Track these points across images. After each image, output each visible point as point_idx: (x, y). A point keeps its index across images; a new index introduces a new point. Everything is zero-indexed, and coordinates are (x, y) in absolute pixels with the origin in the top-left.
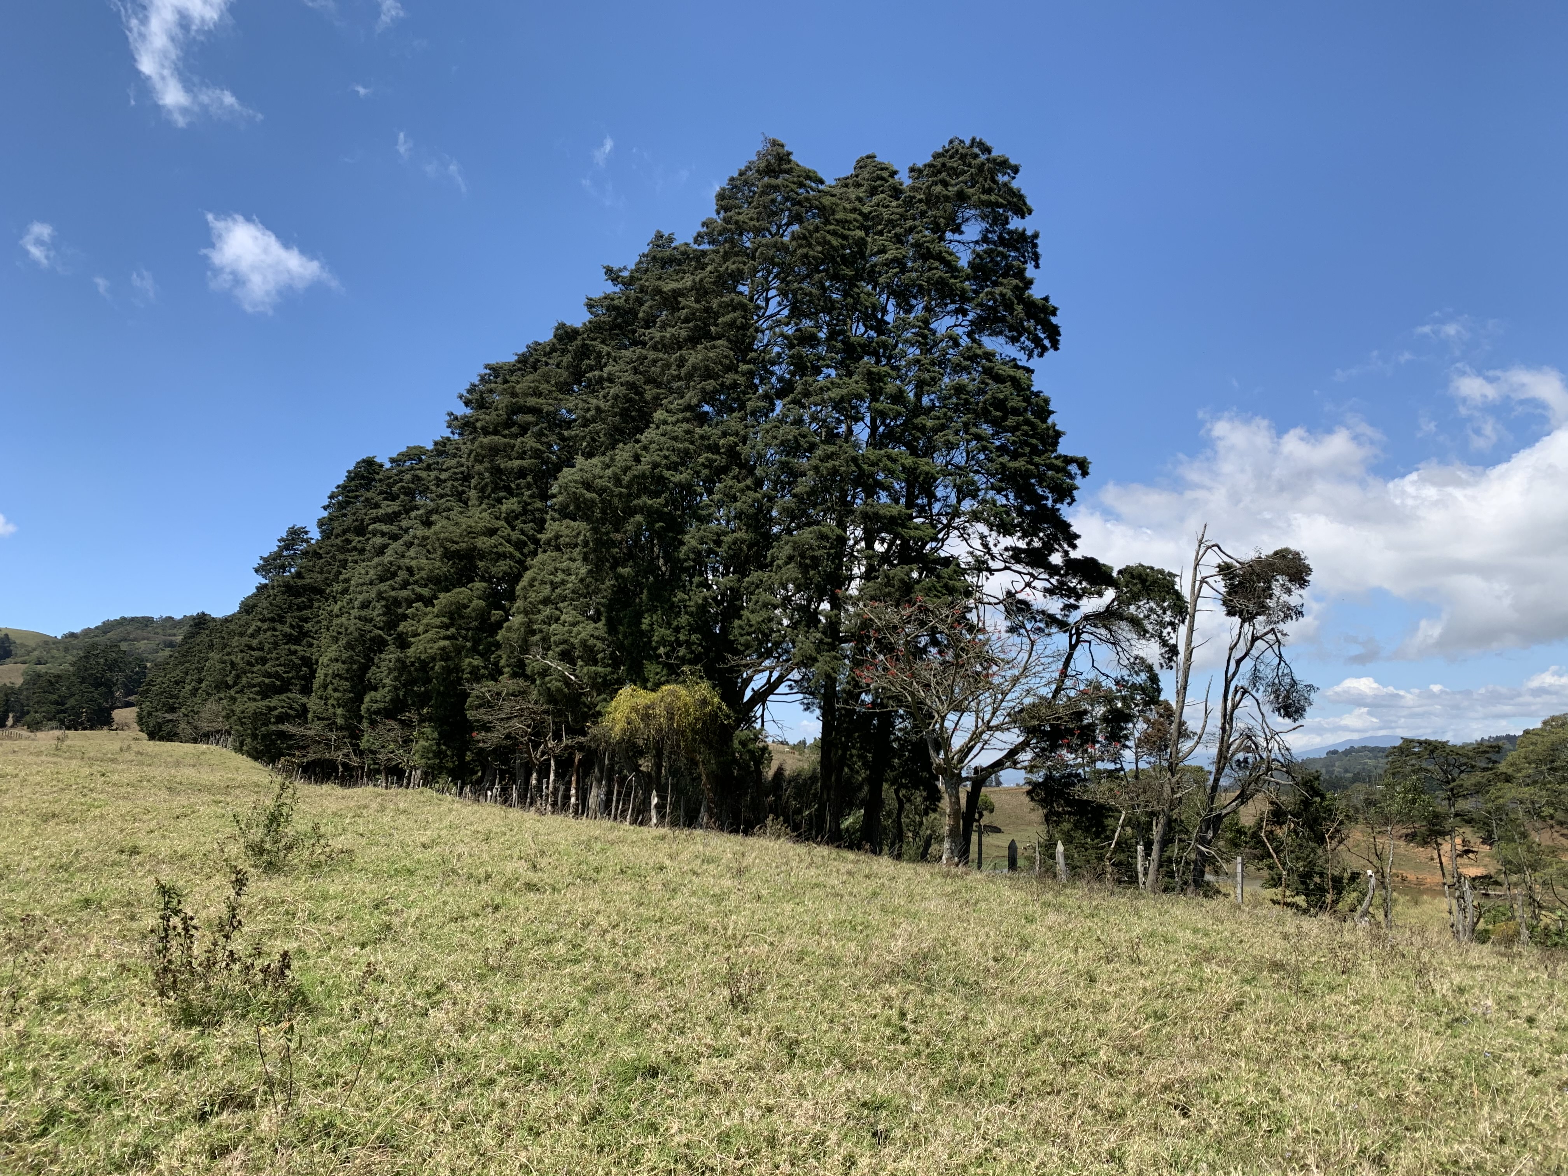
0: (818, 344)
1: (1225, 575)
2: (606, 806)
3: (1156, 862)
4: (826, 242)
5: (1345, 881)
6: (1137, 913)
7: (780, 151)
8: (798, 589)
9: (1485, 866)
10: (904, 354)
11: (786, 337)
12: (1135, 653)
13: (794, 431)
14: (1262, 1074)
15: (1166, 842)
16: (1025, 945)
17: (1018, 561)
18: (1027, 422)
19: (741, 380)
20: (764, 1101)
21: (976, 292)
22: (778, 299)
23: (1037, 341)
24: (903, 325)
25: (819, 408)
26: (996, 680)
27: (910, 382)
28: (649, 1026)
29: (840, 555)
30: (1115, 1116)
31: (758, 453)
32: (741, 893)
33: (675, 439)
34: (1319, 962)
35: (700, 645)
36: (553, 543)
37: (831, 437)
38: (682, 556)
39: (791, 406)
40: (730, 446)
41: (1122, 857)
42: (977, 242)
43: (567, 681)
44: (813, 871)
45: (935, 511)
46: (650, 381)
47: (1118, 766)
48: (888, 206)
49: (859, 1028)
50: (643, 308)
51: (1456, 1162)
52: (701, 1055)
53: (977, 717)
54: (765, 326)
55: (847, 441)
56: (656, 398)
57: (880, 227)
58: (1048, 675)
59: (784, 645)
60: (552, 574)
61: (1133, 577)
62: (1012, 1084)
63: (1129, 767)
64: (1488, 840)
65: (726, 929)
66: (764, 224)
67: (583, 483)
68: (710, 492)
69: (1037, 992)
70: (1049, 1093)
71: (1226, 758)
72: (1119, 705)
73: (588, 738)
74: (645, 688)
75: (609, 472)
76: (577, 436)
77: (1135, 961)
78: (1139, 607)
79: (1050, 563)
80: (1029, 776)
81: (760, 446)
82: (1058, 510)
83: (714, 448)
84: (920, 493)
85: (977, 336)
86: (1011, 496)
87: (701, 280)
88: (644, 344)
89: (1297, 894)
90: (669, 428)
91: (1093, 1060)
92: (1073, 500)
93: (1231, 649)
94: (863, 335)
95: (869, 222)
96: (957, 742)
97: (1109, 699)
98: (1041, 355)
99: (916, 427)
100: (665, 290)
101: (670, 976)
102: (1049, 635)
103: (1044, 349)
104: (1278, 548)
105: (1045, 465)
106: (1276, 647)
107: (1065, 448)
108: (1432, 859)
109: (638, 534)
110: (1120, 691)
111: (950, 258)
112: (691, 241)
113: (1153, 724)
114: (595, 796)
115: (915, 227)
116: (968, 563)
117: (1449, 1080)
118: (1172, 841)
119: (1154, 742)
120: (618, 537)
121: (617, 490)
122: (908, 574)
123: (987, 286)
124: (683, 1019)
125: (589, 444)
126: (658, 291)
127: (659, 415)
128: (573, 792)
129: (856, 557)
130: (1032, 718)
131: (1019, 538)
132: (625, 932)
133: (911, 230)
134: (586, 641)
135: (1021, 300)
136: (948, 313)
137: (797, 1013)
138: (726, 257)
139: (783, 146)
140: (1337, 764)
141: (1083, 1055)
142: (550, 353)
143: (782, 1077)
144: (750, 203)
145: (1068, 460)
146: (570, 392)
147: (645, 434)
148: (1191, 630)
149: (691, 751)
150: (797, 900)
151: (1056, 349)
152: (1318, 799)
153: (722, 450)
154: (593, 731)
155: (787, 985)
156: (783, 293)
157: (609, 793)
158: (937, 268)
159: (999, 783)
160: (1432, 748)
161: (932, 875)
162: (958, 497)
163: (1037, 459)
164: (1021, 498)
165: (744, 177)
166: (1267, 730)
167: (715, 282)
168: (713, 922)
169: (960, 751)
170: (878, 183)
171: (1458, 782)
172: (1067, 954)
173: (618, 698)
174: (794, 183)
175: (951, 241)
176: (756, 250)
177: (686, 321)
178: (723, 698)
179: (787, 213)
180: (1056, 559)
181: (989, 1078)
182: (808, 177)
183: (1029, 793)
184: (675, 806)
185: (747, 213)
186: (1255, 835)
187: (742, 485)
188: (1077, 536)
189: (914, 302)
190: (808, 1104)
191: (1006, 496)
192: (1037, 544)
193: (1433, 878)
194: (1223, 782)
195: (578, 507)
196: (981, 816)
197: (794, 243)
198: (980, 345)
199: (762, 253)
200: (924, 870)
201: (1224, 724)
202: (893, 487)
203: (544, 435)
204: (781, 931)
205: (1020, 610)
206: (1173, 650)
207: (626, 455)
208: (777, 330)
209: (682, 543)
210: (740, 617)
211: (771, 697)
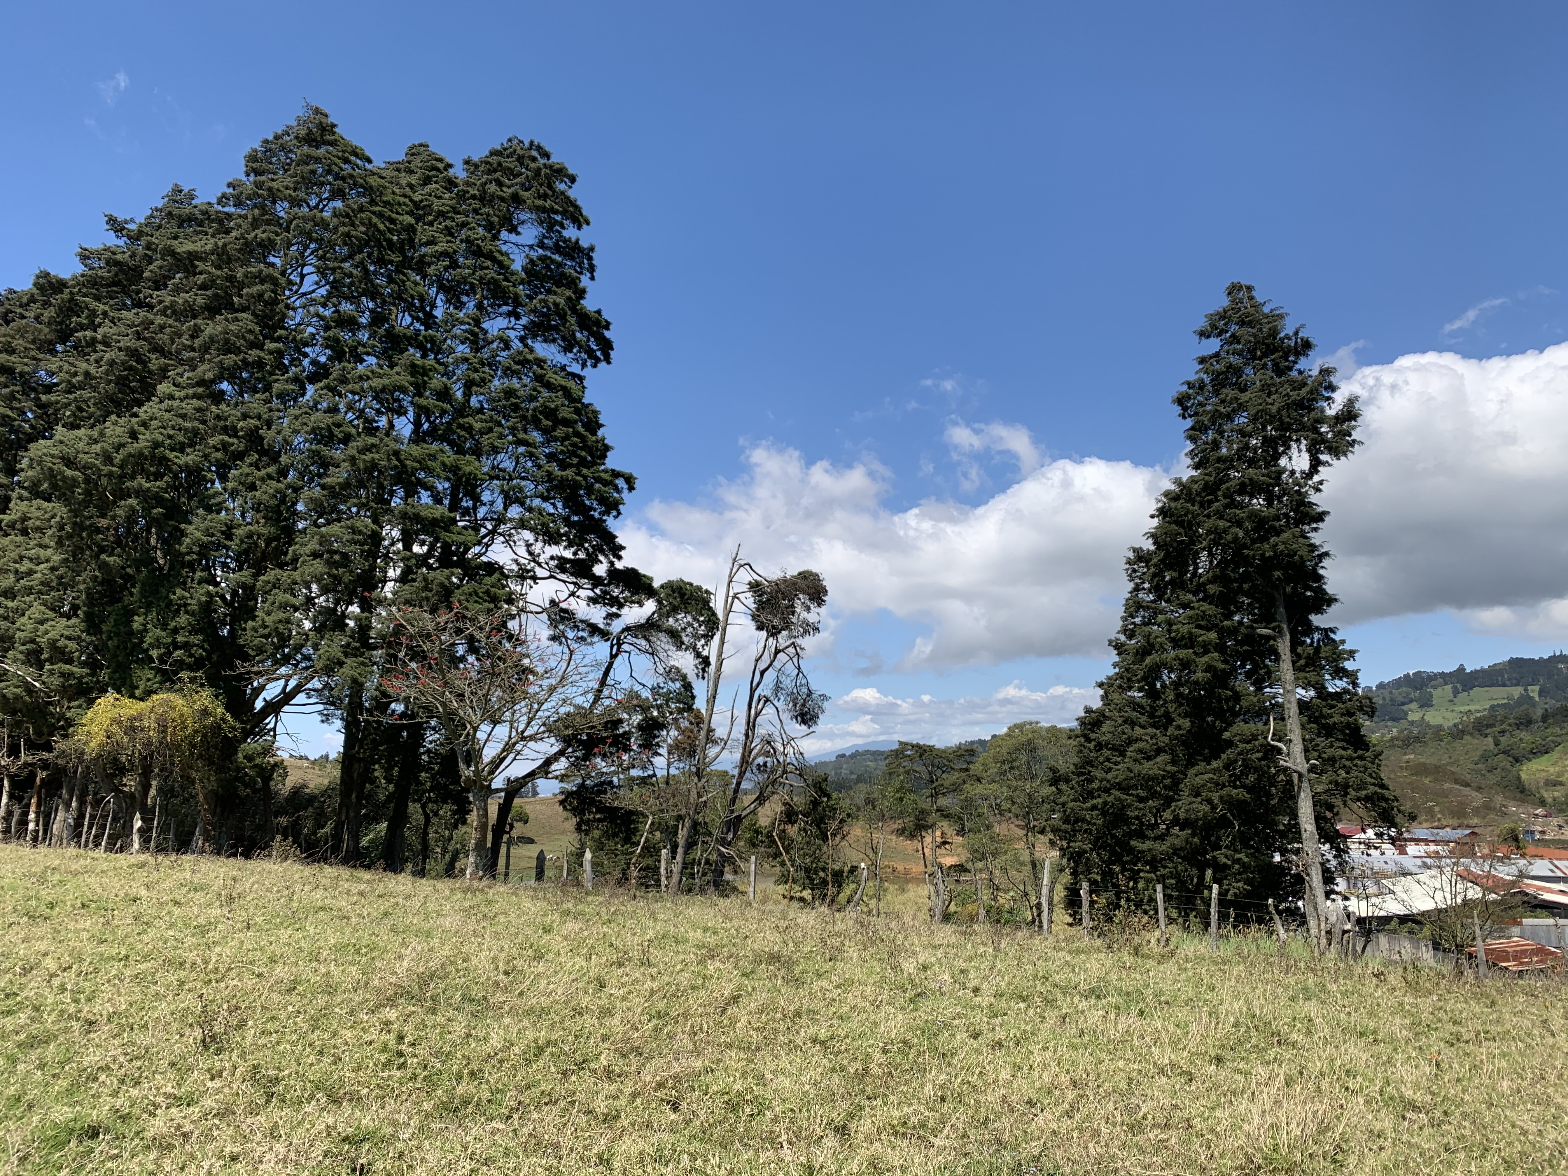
0: (358, 329)
1: (755, 592)
2: (76, 832)
3: (680, 865)
4: (371, 225)
5: (845, 874)
6: (653, 916)
7: (324, 120)
8: (324, 591)
9: (958, 855)
10: (452, 351)
11: (321, 318)
12: (672, 663)
13: (328, 420)
14: (750, 1061)
15: (690, 845)
16: (539, 957)
17: (563, 571)
18: (577, 434)
19: (268, 358)
20: (228, 1150)
21: (530, 298)
22: (315, 277)
23: (591, 353)
24: (452, 321)
25: (357, 398)
26: (532, 690)
27: (458, 380)
28: (96, 1079)
29: (372, 554)
30: (610, 1119)
31: (285, 440)
32: (231, 922)
33: (183, 416)
34: (811, 952)
35: (202, 648)
36: (18, 526)
37: (371, 429)
38: (183, 549)
39: (325, 391)
40: (250, 429)
41: (649, 861)
42: (531, 247)
43: (30, 689)
44: (319, 894)
45: (480, 515)
46: (158, 349)
47: (651, 773)
48: (440, 198)
49: (351, 1057)
50: (151, 267)
51: (905, 1123)
52: (157, 1106)
53: (511, 728)
54: (298, 303)
55: (387, 434)
56: (164, 370)
57: (430, 218)
58: (584, 685)
59: (304, 650)
60: (15, 562)
61: (674, 591)
62: (510, 1099)
63: (661, 773)
64: (961, 832)
65: (206, 962)
66: (302, 194)
67: (62, 458)
68: (224, 478)
69: (545, 1001)
70: (546, 1104)
71: (747, 762)
72: (655, 713)
73: (55, 753)
74: (132, 696)
75: (97, 448)
76: (57, 402)
77: (646, 963)
78: (677, 620)
79: (594, 575)
80: (563, 785)
81: (287, 432)
82: (605, 521)
83: (232, 431)
84: (464, 496)
85: (529, 342)
86: (560, 505)
87: (225, 245)
88: (151, 307)
89: (804, 888)
90: (176, 403)
91: (593, 1065)
92: (619, 513)
93: (757, 661)
94: (408, 327)
95: (420, 210)
96: (489, 753)
97: (644, 708)
98: (595, 366)
99: (461, 426)
100: (179, 250)
101: (131, 1020)
102: (591, 644)
103: (598, 360)
104: (801, 570)
105: (594, 478)
106: (795, 660)
107: (612, 462)
108: (917, 851)
109: (131, 519)
110: (656, 700)
111: (501, 258)
112: (214, 201)
113: (684, 732)
114: (61, 820)
115: (468, 223)
116: (512, 571)
117: (907, 1049)
118: (695, 843)
119: (684, 749)
120: (103, 523)
121: (106, 469)
122: (448, 578)
123: (541, 293)
124: (139, 1068)
125: (73, 414)
126: (173, 253)
127: (163, 388)
128: (32, 816)
129: (392, 559)
130: (567, 728)
131: (565, 548)
132: (79, 975)
133: (464, 225)
134: (56, 641)
135: (574, 311)
136: (501, 315)
137: (281, 1048)
138: (255, 224)
139: (327, 116)
140: (845, 766)
141: (584, 1062)
142: (28, 304)
143: (253, 1120)
144: (286, 171)
145: (616, 474)
146: (53, 352)
147: (144, 408)
148: (722, 642)
149: (187, 767)
150: (297, 926)
151: (609, 363)
152: (825, 799)
153: (241, 434)
154: (60, 745)
155: (273, 1018)
156: (321, 271)
157: (81, 816)
158: (487, 268)
159: (535, 794)
160: (922, 751)
161: (452, 890)
162: (505, 504)
163: (585, 471)
164: (568, 507)
165: (280, 141)
166: (784, 736)
167: (241, 249)
168: (191, 956)
169: (492, 762)
170: (434, 173)
171: (939, 782)
172: (581, 962)
173: (96, 707)
174: (339, 158)
175: (505, 242)
176: (291, 222)
177: (203, 287)
178: (227, 709)
179: (328, 188)
180: (600, 570)
181: (486, 1095)
182: (356, 155)
183: (562, 802)
184: (164, 829)
185: (282, 181)
186: (769, 836)
187: (263, 473)
188: (622, 548)
189: (465, 299)
190: (280, 1148)
191: (553, 504)
192: (582, 555)
193: (917, 868)
194: (744, 785)
195: (54, 486)
196: (512, 826)
197: (335, 220)
198: (532, 351)
199: (297, 226)
200: (444, 886)
201: (747, 731)
202: (436, 488)
203: (16, 399)
204: (273, 961)
205: (563, 619)
206: (706, 661)
207: (119, 430)
208: (312, 309)
209: (183, 534)
210: (254, 618)
211: (286, 708)
